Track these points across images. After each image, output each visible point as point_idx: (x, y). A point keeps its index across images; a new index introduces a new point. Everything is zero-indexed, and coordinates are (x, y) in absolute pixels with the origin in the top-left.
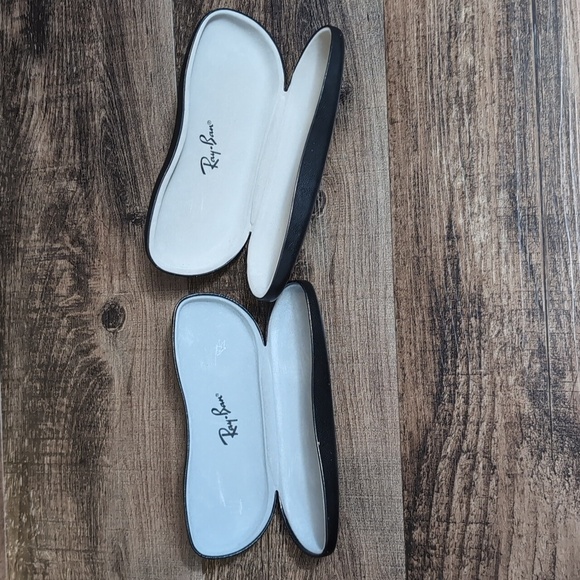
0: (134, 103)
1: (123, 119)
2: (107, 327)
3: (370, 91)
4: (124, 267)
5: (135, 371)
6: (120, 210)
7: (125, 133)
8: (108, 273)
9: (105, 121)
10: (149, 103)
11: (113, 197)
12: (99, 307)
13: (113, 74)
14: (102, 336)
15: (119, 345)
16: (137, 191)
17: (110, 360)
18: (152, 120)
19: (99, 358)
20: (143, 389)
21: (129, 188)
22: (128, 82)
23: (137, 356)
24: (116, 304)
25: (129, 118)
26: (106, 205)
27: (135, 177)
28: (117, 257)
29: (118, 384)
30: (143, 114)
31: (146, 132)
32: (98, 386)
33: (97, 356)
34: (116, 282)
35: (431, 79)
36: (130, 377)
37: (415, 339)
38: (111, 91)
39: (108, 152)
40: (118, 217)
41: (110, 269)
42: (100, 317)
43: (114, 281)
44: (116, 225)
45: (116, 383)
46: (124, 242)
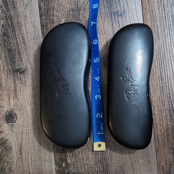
0: (18, 17)
1: (12, 25)
2: (8, 122)
3: (135, 12)
4: (16, 94)
5: (23, 143)
6: (12, 67)
7: (14, 31)
8: (7, 97)
9: (3, 26)
10: (26, 17)
11: (8, 61)
12: (3, 113)
13: (7, 4)
14: (6, 127)
15: (15, 131)
16: (21, 58)
17: (10, 138)
18: (27, 25)
19: (4, 138)
20: (28, 152)
21: (17, 57)
22: (14, 8)
23: (24, 136)
24: (12, 112)
25: (15, 24)
26: (5, 65)
27: (20, 51)
28: (12, 89)
29: (15, 150)
30: (23, 22)
31: (24, 30)
32: (4, 151)
33: (4, 136)
34: (12, 101)
35: (164, 7)
36: (21, 146)
37: (163, 123)
38: (6, 12)
39: (5, 40)
40: (12, 70)
41: (9, 95)
42: (4, 118)
43: (11, 101)
44: (10, 74)
45: (14, 149)
46: (15, 82)
